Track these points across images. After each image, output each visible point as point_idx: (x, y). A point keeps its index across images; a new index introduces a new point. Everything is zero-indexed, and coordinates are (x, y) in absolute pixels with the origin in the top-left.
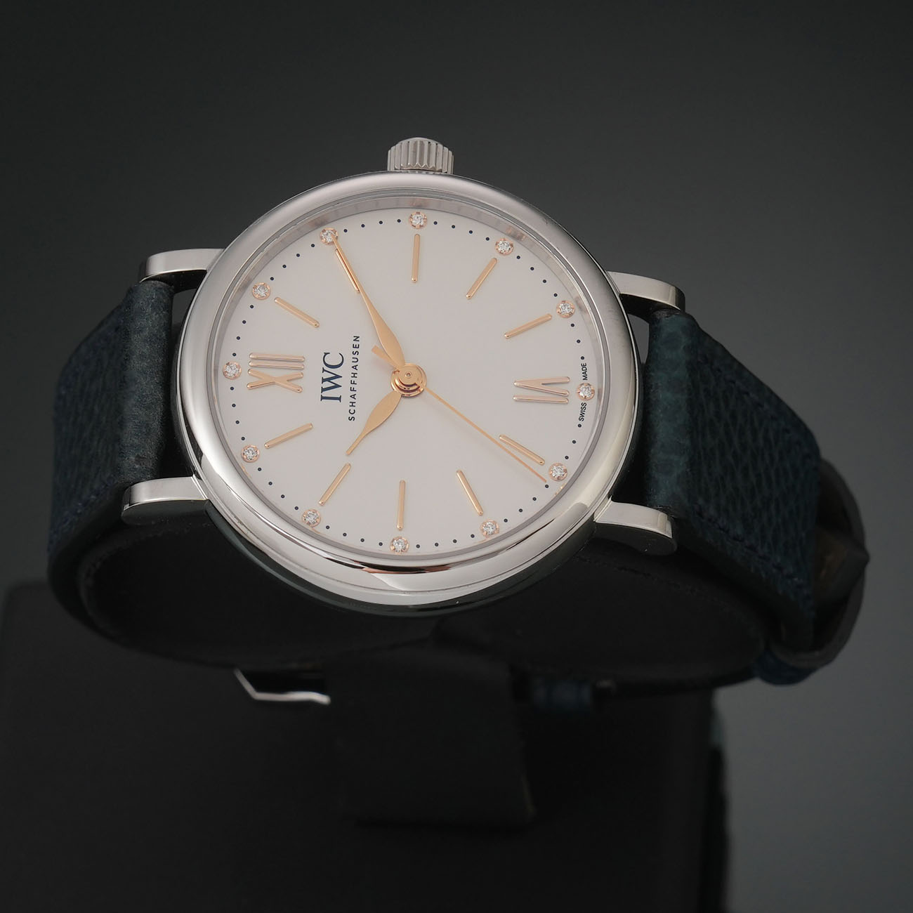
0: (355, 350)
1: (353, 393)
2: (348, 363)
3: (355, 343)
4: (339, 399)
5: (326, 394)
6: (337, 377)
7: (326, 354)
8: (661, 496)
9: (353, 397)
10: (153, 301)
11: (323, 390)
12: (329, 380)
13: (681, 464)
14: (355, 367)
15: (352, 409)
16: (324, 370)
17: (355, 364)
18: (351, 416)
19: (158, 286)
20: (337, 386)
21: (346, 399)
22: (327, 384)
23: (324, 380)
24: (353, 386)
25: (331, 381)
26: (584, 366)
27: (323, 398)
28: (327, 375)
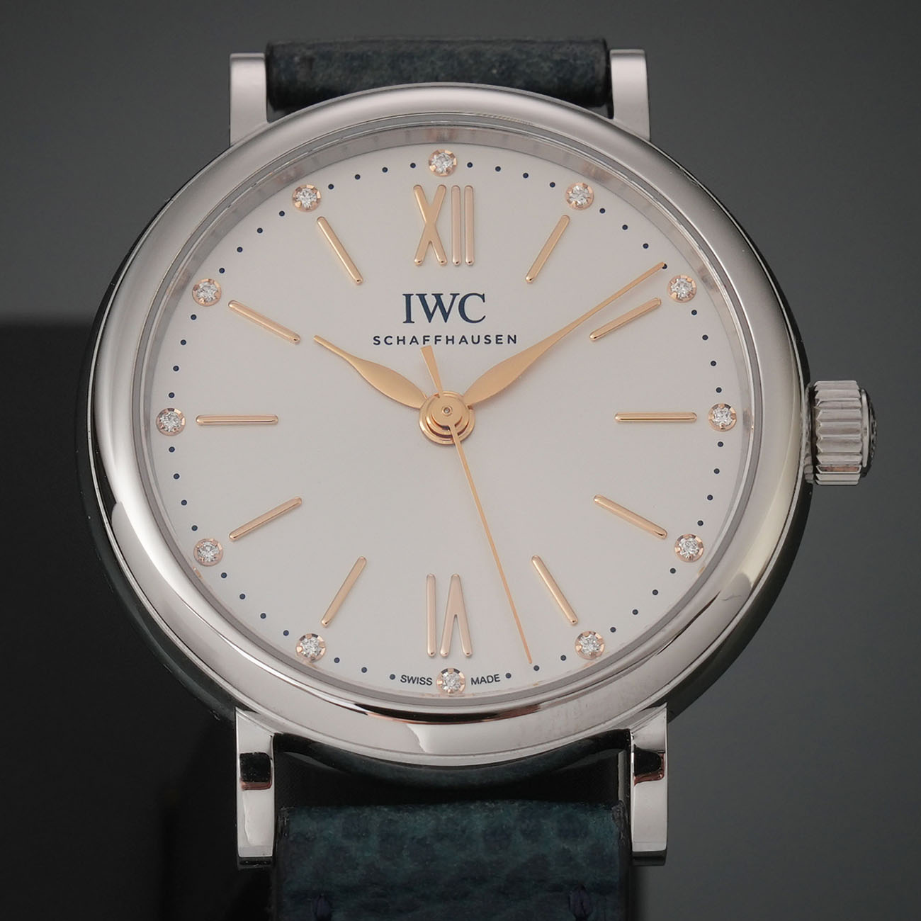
0: (493, 339)
1: (420, 340)
2: (469, 330)
3: (505, 339)
4: (409, 320)
5: (415, 301)
6: (446, 316)
7: (483, 297)
8: (307, 824)
9: (414, 340)
10: (571, 61)
11: (422, 297)
12: (439, 303)
13: (367, 854)
14: (463, 339)
15: (394, 340)
16: (455, 295)
17: (469, 340)
18: (382, 340)
19: (597, 66)
20: (430, 316)
21: (408, 331)
22: (431, 302)
23: (438, 296)
24: (432, 339)
25: (437, 307)
26: (495, 678)
27: (408, 297)
28: (446, 301)
